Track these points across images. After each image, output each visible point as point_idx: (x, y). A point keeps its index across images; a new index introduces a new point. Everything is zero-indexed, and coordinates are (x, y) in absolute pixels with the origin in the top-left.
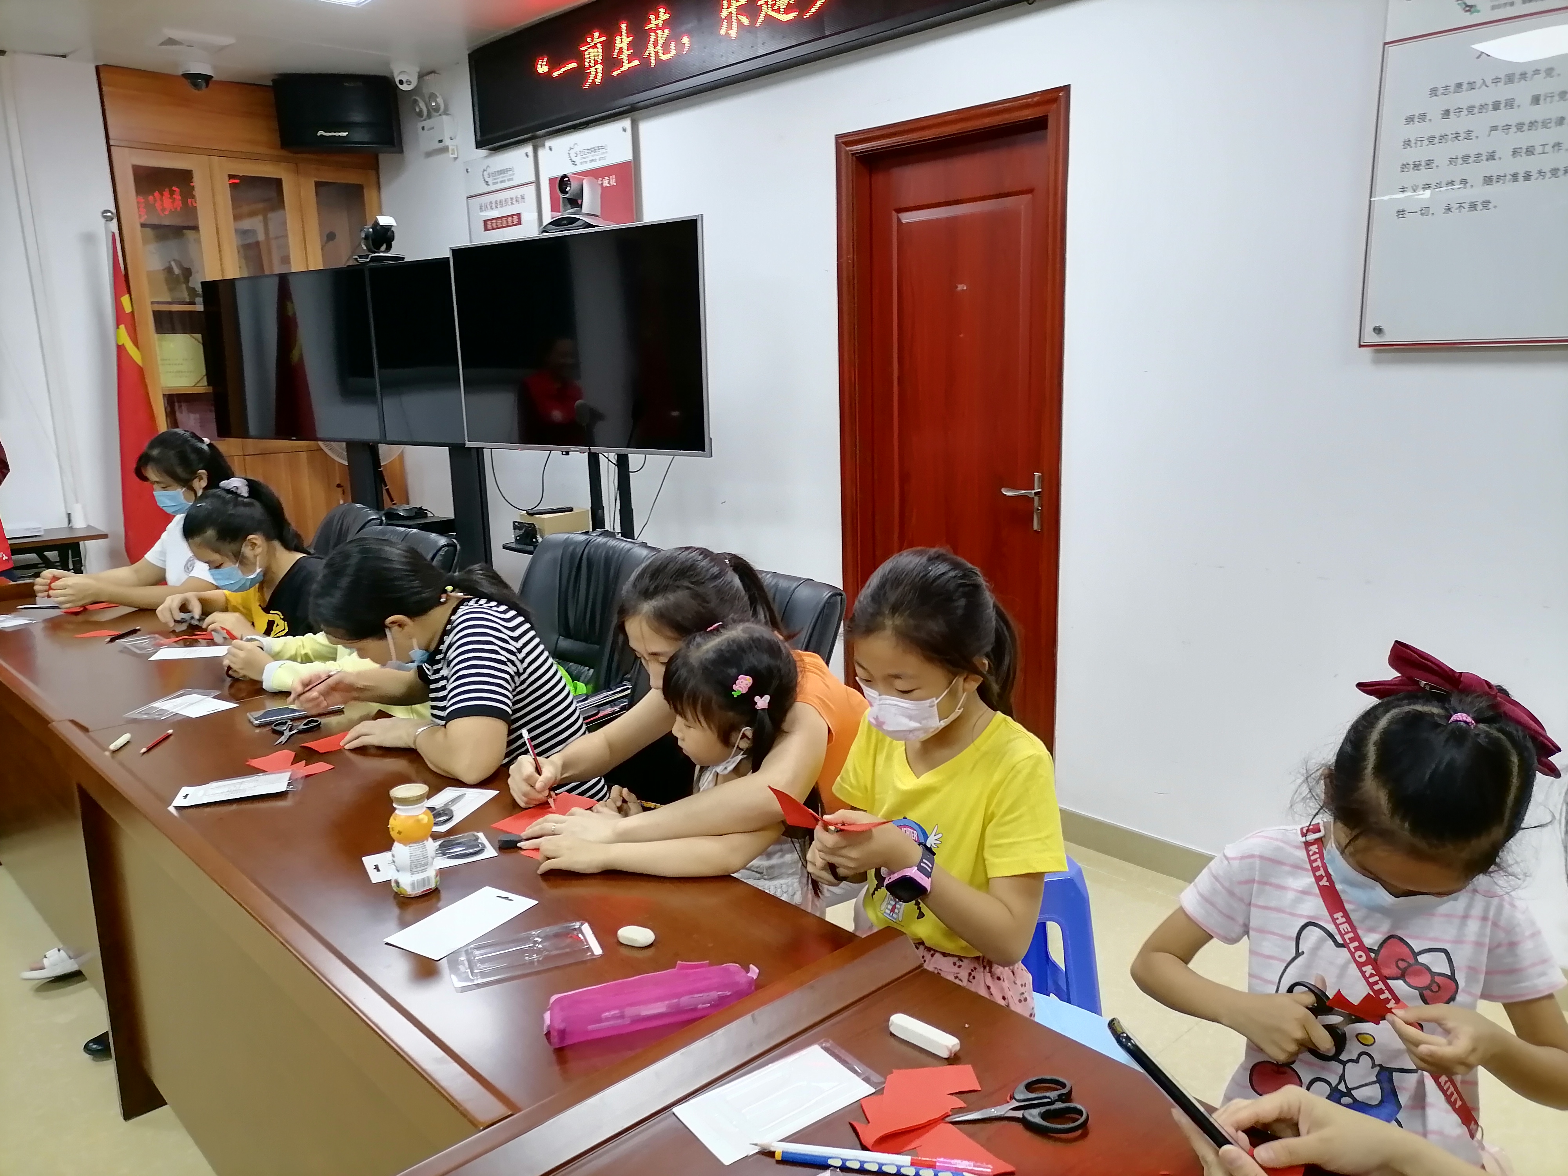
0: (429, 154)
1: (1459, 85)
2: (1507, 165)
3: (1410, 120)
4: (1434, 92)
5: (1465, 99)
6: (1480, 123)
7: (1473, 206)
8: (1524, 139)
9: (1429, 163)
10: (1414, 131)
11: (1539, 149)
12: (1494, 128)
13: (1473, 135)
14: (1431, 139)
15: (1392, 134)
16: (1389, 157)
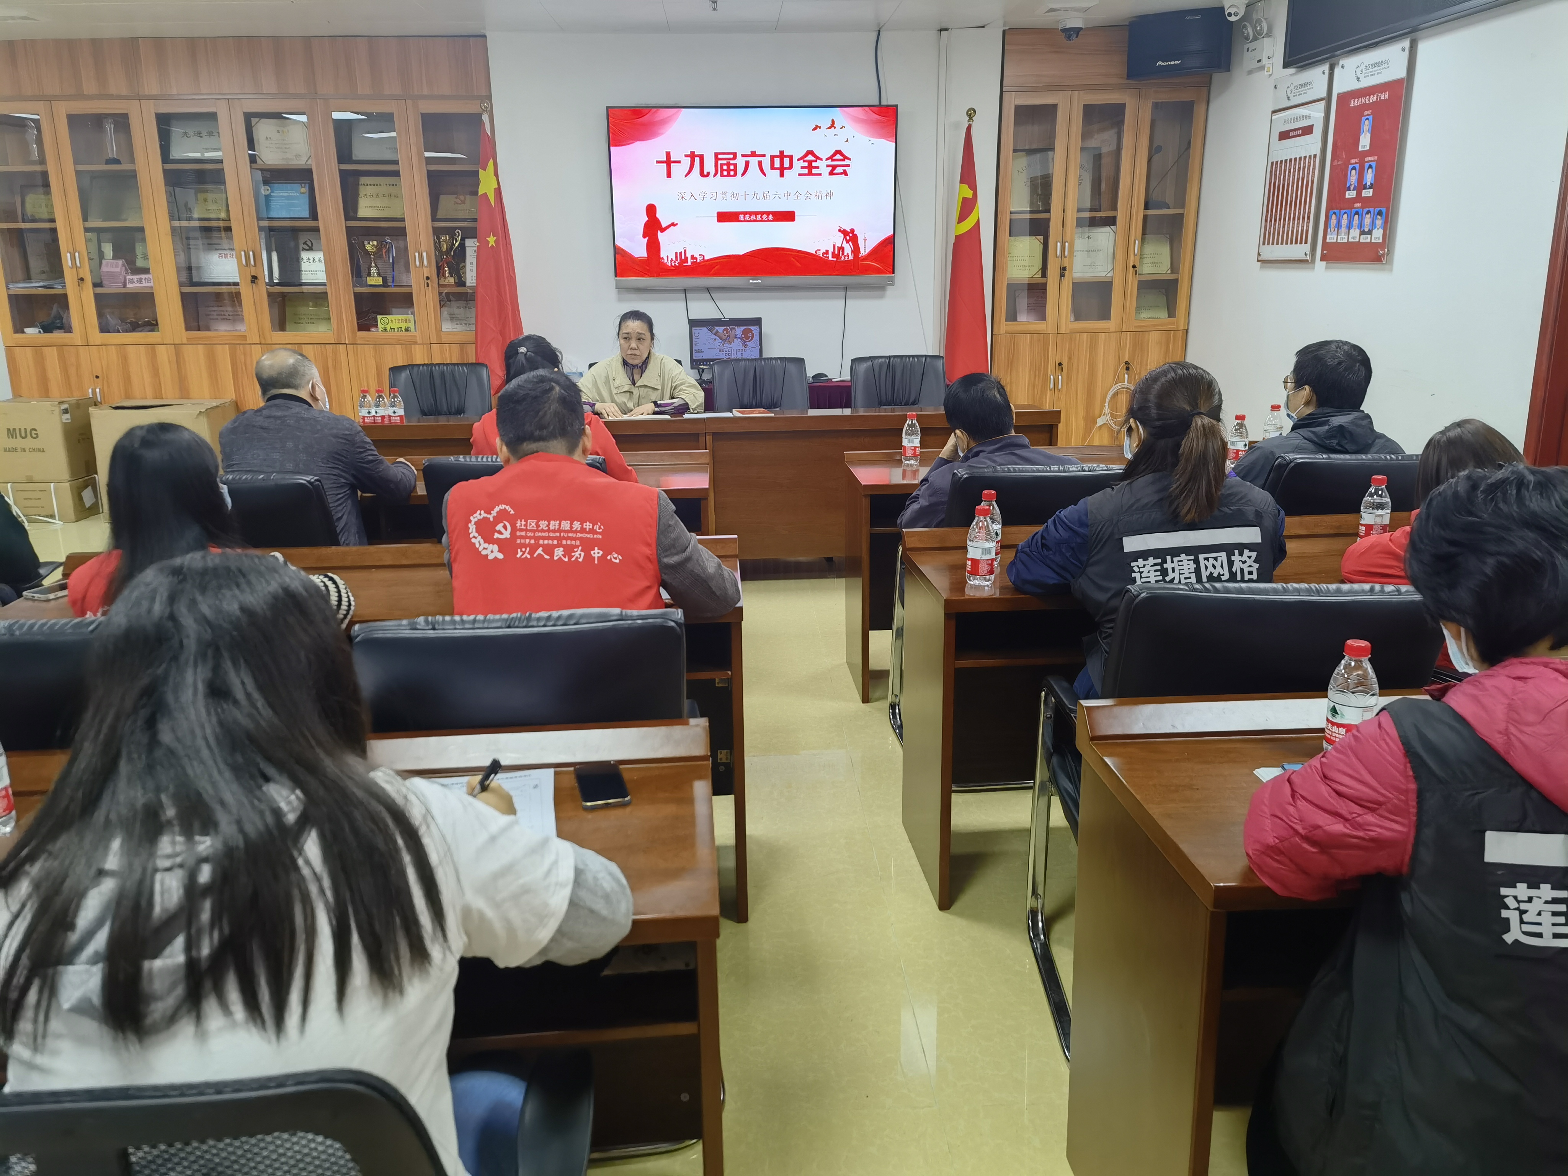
0: (1250, 72)
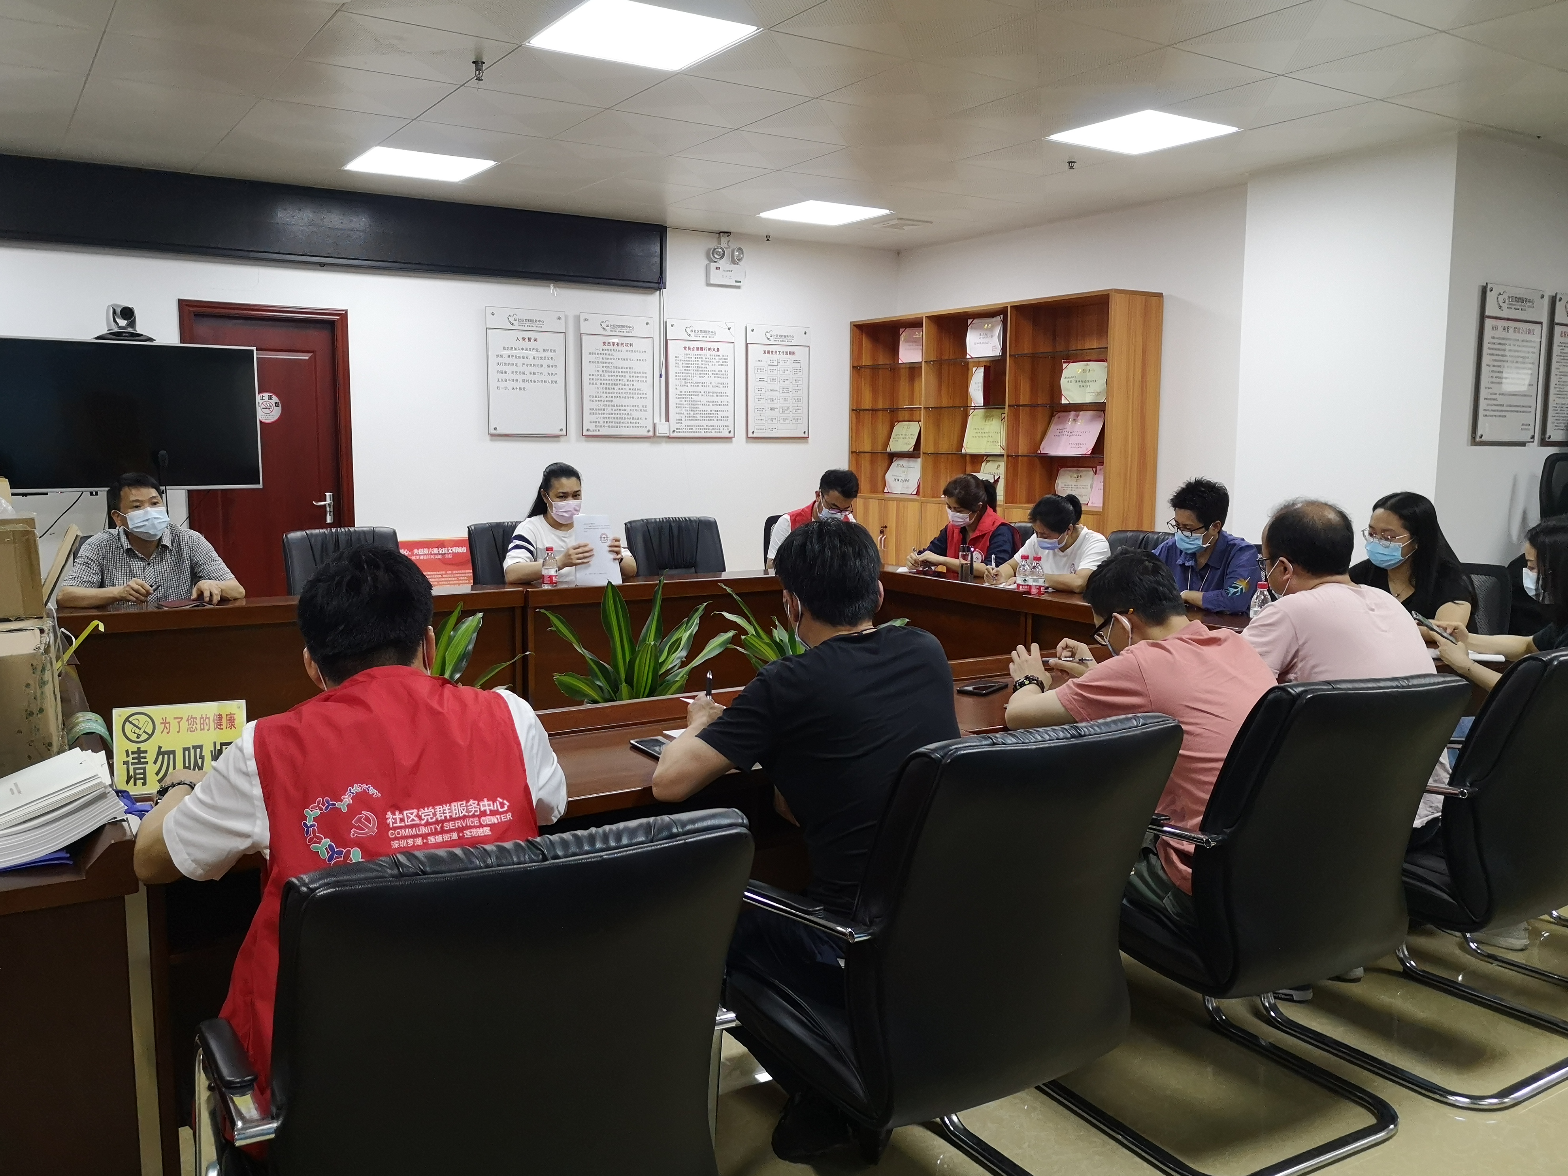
1: (512, 348)
2: (527, 377)
3: (498, 356)
4: (504, 348)
5: (513, 352)
6: (520, 361)
7: (520, 389)
8: (533, 369)
9: (506, 372)
10: (500, 360)
11: (537, 374)
12: (524, 364)
13: (518, 365)
14: (505, 364)
15: (493, 360)
16: (493, 368)
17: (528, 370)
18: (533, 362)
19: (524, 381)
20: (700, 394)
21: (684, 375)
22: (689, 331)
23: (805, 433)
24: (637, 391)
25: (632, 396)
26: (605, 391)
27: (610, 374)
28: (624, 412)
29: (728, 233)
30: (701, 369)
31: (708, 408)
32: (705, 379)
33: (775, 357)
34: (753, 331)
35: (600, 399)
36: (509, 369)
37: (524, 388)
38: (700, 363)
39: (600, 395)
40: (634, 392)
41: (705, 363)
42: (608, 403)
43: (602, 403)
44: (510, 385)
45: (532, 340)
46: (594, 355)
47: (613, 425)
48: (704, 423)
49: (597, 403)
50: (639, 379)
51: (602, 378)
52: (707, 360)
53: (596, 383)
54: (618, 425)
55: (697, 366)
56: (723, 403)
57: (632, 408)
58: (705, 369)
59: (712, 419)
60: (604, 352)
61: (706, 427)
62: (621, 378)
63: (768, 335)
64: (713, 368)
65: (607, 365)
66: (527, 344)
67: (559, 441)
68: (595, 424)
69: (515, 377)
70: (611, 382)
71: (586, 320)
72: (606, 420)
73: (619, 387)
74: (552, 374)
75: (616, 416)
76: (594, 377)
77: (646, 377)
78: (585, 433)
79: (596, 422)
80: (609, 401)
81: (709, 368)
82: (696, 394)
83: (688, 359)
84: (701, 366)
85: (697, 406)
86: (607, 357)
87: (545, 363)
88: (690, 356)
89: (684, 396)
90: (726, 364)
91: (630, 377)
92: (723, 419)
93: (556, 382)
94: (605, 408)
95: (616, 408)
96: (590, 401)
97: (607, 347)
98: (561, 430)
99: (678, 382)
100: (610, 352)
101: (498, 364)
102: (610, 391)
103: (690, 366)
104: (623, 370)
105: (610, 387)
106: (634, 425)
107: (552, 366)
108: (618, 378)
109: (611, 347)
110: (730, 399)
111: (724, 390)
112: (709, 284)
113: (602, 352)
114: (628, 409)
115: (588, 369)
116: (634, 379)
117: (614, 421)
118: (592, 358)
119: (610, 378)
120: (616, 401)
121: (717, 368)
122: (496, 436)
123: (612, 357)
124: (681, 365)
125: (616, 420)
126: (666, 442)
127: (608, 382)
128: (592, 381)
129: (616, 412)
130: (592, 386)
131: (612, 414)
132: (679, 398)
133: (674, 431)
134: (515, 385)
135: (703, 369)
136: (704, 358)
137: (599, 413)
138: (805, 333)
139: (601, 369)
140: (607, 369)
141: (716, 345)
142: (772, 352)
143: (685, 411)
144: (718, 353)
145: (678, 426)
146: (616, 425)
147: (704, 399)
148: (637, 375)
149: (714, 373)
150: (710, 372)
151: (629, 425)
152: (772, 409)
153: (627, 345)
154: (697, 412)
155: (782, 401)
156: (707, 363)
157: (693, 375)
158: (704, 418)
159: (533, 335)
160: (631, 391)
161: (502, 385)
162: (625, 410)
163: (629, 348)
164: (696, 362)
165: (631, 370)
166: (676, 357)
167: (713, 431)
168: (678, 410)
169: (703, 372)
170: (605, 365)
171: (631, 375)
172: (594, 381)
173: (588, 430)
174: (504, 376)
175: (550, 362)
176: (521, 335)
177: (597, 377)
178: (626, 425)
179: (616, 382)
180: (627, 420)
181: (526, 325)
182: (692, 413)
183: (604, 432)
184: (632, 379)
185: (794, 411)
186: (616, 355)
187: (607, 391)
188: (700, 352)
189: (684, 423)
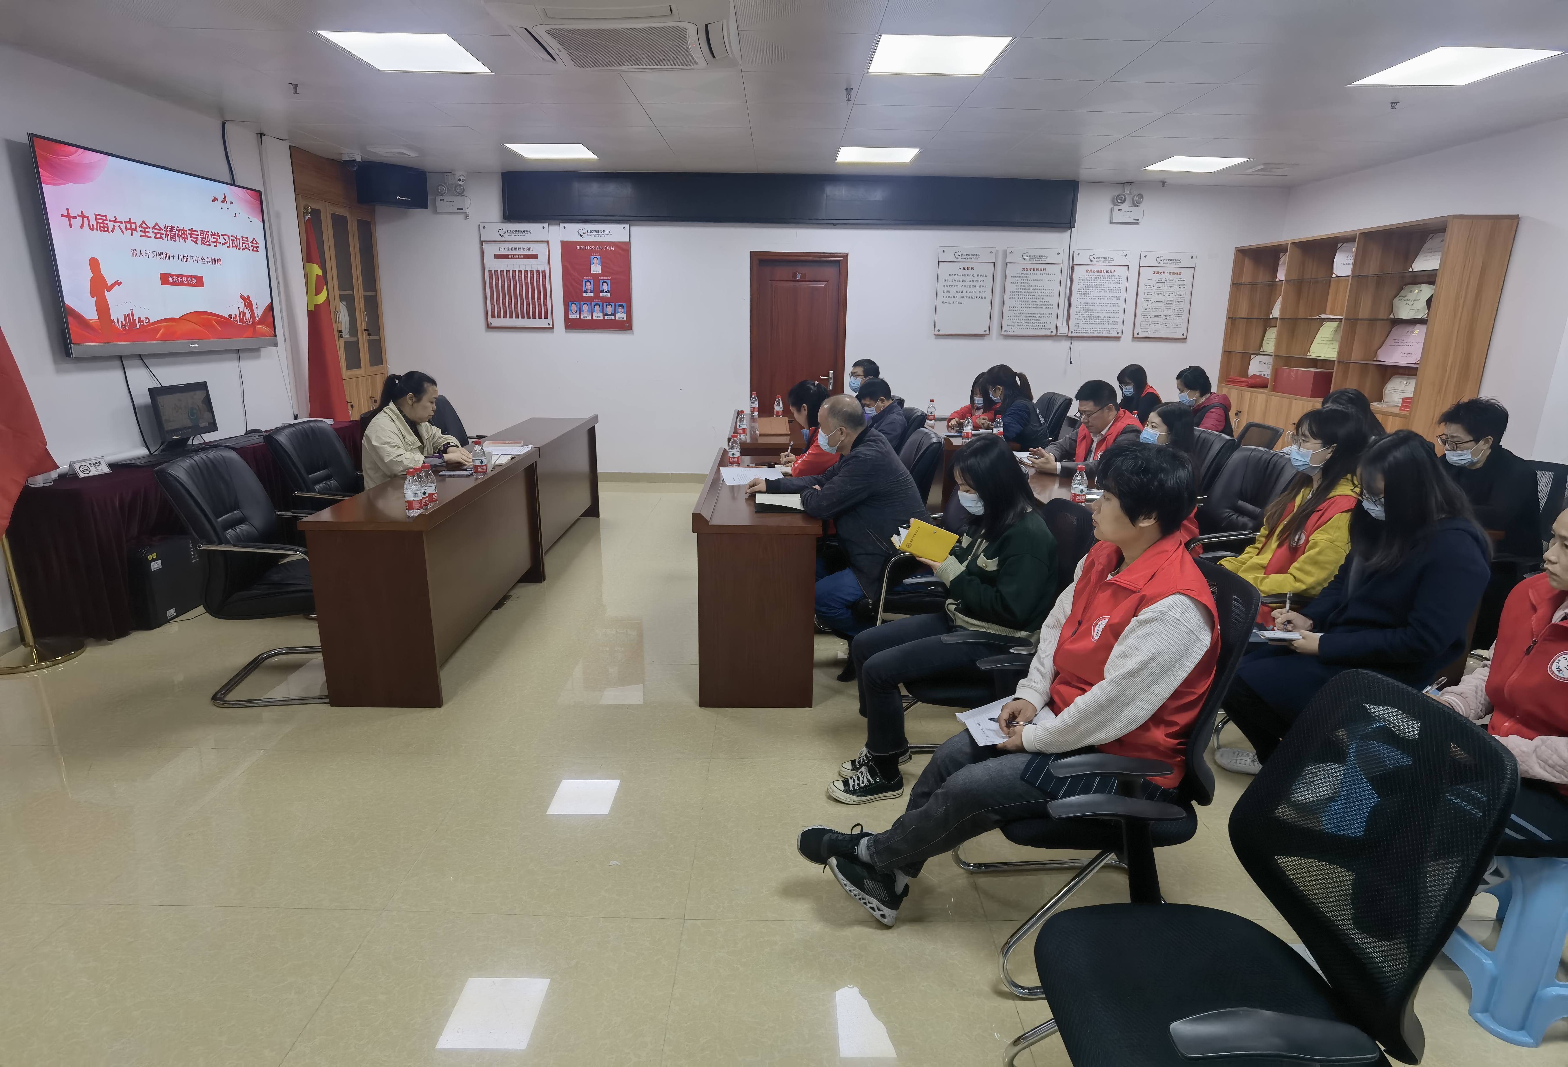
1: (955, 275)
2: (964, 294)
3: (945, 280)
4: (950, 275)
5: (956, 278)
6: (960, 284)
7: (959, 303)
8: (969, 289)
9: (949, 291)
10: (946, 283)
11: (971, 292)
12: (963, 286)
13: (958, 286)
14: (950, 286)
15: (941, 283)
16: (941, 288)
17: (965, 289)
18: (968, 283)
19: (961, 297)
20: (1096, 305)
21: (1084, 291)
22: (1091, 258)
23: (1183, 335)
24: (1045, 303)
25: (1041, 306)
26: (1021, 303)
27: (1026, 291)
28: (1034, 318)
29: (1131, 183)
30: (1099, 286)
31: (1102, 315)
32: (1102, 294)
33: (1162, 276)
34: (1145, 256)
35: (1016, 309)
36: (952, 289)
37: (961, 303)
38: (1098, 281)
39: (1016, 306)
40: (1043, 303)
41: (1103, 282)
42: (1022, 312)
43: (1017, 312)
44: (951, 300)
45: (970, 269)
46: (1015, 278)
47: (1025, 327)
48: (1098, 327)
49: (1015, 312)
50: (1048, 294)
51: (1020, 294)
52: (1105, 279)
53: (1014, 298)
54: (1029, 327)
55: (1095, 284)
56: (1114, 312)
57: (1040, 315)
58: (1102, 286)
59: (1104, 323)
60: (1023, 275)
61: (1099, 329)
62: (1034, 294)
63: (1159, 260)
64: (1109, 285)
65: (1024, 285)
66: (966, 272)
67: (983, 339)
68: (1011, 327)
69: (955, 294)
70: (1026, 297)
71: (1011, 252)
72: (1019, 324)
73: (1031, 300)
74: (983, 292)
75: (1027, 321)
76: (1013, 294)
77: (1054, 293)
78: (1003, 333)
79: (1012, 325)
80: (1023, 310)
81: (1106, 285)
82: (1093, 305)
83: (1089, 279)
84: (1099, 284)
85: (1093, 314)
86: (1025, 278)
87: (978, 284)
88: (1091, 277)
89: (1083, 306)
90: (1120, 282)
91: (1041, 292)
92: (1113, 323)
93: (985, 297)
94: (1020, 315)
95: (1028, 315)
96: (1009, 310)
97: (1025, 272)
98: (985, 331)
99: (1079, 296)
100: (1028, 275)
101: (944, 286)
102: (1025, 303)
103: (1090, 284)
104: (1036, 288)
105: (1025, 300)
106: (1041, 327)
107: (983, 286)
108: (1032, 294)
109: (1029, 272)
110: (1121, 309)
111: (1117, 301)
112: (1112, 223)
113: (1021, 276)
114: (1037, 316)
115: (1010, 288)
116: (1044, 294)
117: (1025, 324)
118: (1014, 280)
119: (1025, 294)
120: (1029, 311)
121: (1112, 286)
122: (939, 336)
123: (1029, 279)
124: (1082, 283)
125: (1027, 324)
126: (1065, 340)
127: (1023, 297)
128: (1011, 297)
129: (1028, 318)
130: (1011, 299)
131: (1025, 320)
132: (1078, 308)
133: (1072, 332)
134: (955, 300)
135: (1101, 286)
136: (1102, 278)
137: (1014, 319)
138: (1192, 257)
139: (1020, 288)
140: (1024, 288)
141: (1113, 268)
142: (1161, 272)
143: (1083, 317)
144: (1114, 274)
145: (1076, 328)
146: (1027, 327)
147: (1099, 309)
148: (1046, 291)
149: (1109, 289)
150: (1106, 289)
151: (1037, 327)
152: (1156, 316)
153: (1041, 270)
154: (1092, 318)
155: (1166, 310)
156: (1104, 282)
157: (1091, 291)
158: (1097, 323)
159: (971, 265)
160: (1041, 303)
161: (946, 300)
162: (1035, 317)
163: (1043, 272)
164: (1096, 281)
165: (1042, 288)
166: (1079, 277)
167: (1104, 332)
168: (1077, 317)
169: (1101, 288)
170: (1022, 285)
171: (1042, 291)
172: (1013, 297)
173: (1005, 331)
174: (948, 294)
175: (982, 284)
176: (962, 265)
177: (1015, 294)
178: (1035, 327)
179: (1030, 297)
180: (1035, 324)
181: (967, 258)
182: (1088, 319)
183: (1017, 332)
184: (1042, 294)
185: (1175, 318)
186: (1032, 277)
187: (1023, 303)
188: (1099, 274)
189: (1081, 326)
